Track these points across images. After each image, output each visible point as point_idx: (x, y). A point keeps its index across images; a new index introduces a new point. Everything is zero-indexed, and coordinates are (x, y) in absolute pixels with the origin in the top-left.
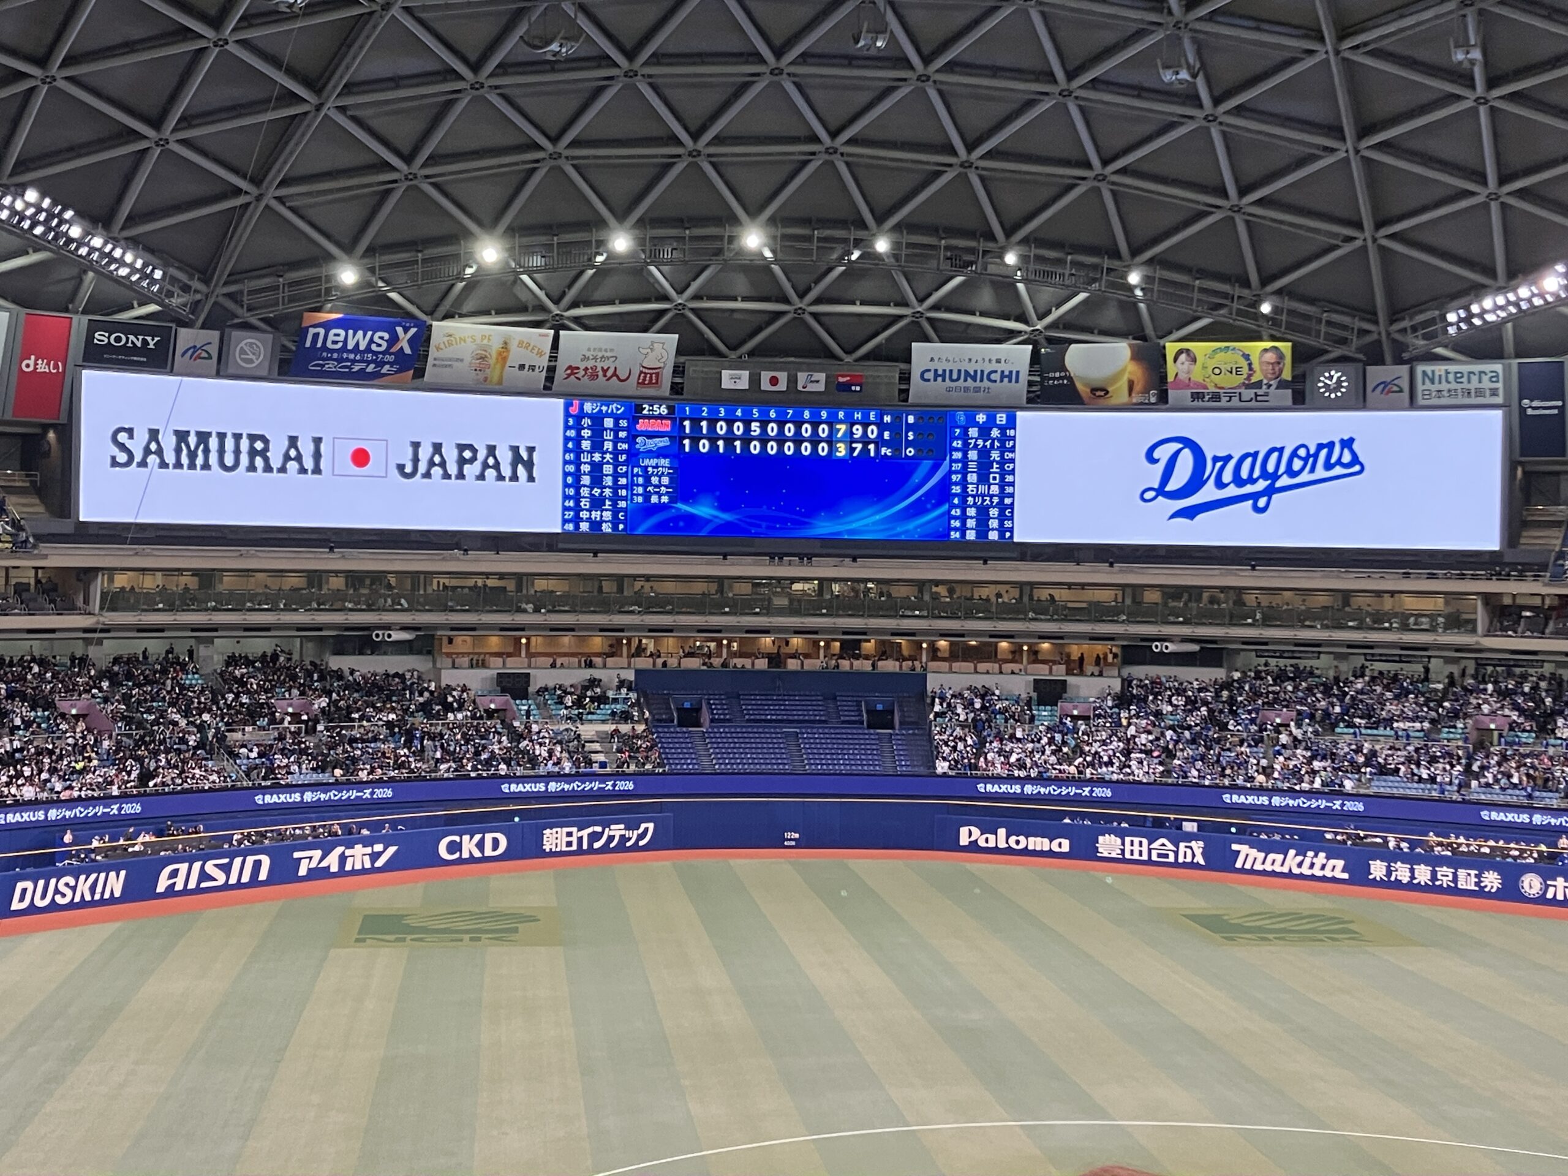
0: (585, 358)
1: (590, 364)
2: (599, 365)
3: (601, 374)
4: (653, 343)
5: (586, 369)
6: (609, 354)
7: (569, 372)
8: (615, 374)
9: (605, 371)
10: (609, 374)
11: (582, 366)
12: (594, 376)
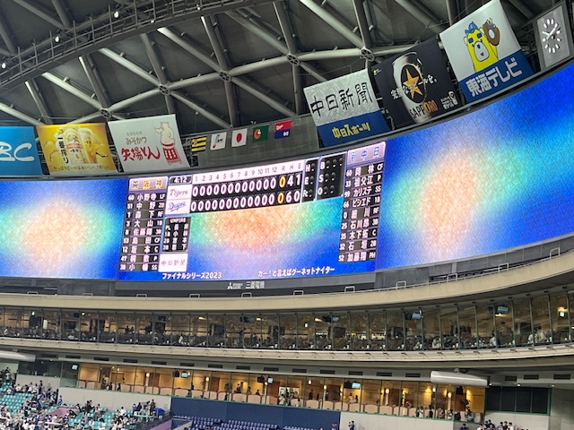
0: (129, 142)
1: (133, 146)
2: (139, 146)
3: (142, 153)
4: (162, 123)
5: (133, 151)
6: (140, 136)
7: (124, 154)
8: (151, 153)
9: (144, 150)
10: (147, 153)
11: (130, 147)
12: (140, 157)
